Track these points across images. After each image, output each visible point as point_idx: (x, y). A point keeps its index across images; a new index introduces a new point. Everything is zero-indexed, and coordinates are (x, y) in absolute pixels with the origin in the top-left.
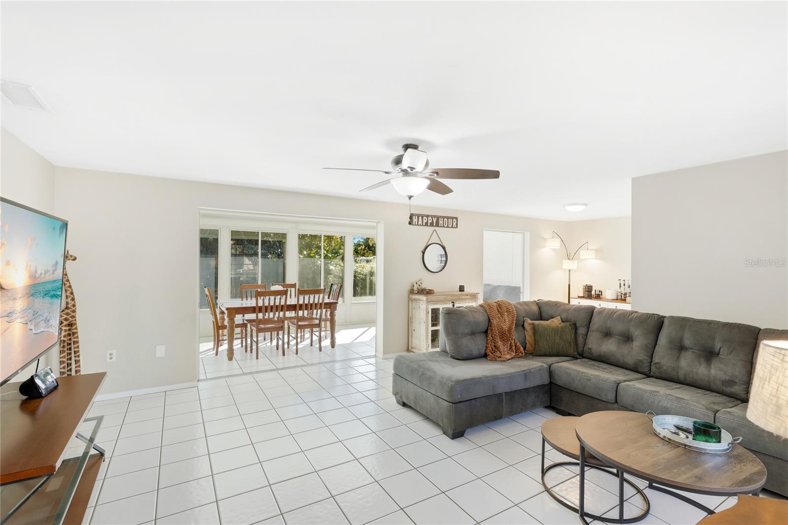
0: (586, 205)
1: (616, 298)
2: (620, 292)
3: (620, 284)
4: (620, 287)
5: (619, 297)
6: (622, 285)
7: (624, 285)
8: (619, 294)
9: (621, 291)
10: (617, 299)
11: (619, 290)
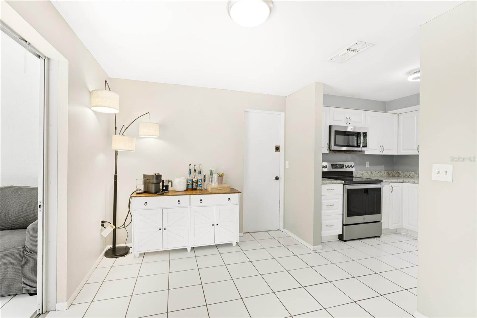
1: (185, 188)
2: (190, 180)
3: (190, 170)
4: (190, 173)
5: (190, 186)
6: (192, 171)
7: (195, 170)
8: (190, 183)
9: (191, 178)
10: (187, 190)
11: (189, 178)
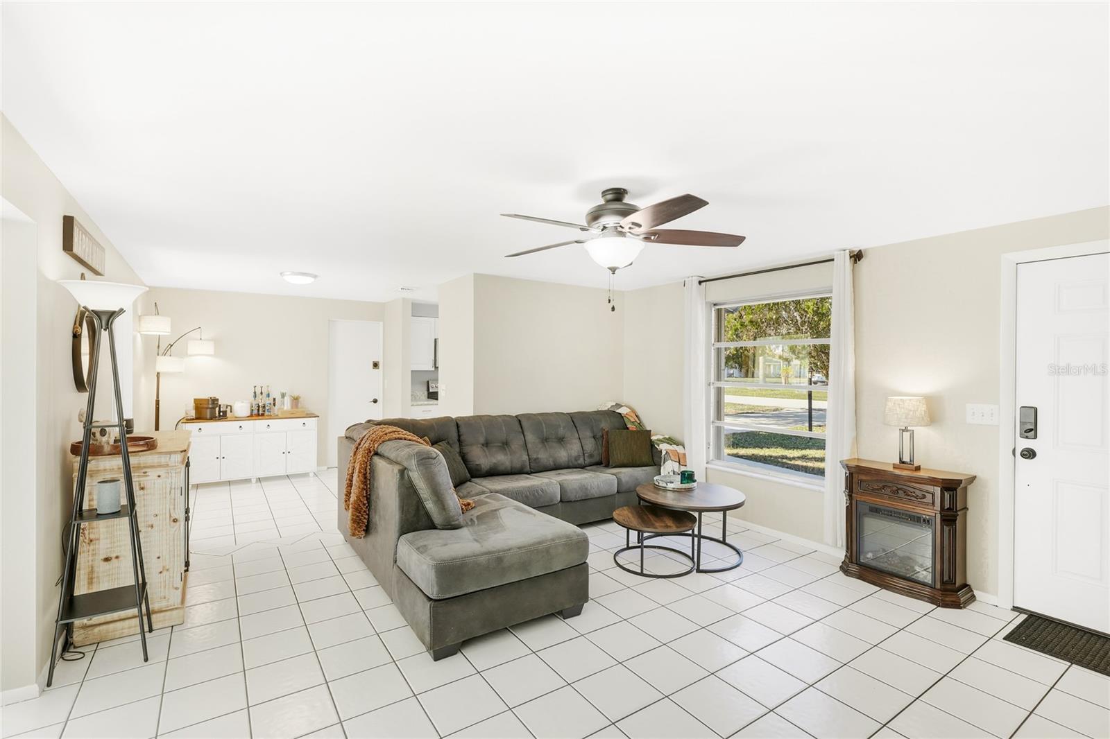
0: (315, 277)
1: (249, 414)
2: (255, 404)
3: (255, 393)
4: (255, 396)
5: (255, 412)
6: (258, 394)
7: (262, 393)
8: (255, 408)
9: (257, 402)
10: (251, 415)
